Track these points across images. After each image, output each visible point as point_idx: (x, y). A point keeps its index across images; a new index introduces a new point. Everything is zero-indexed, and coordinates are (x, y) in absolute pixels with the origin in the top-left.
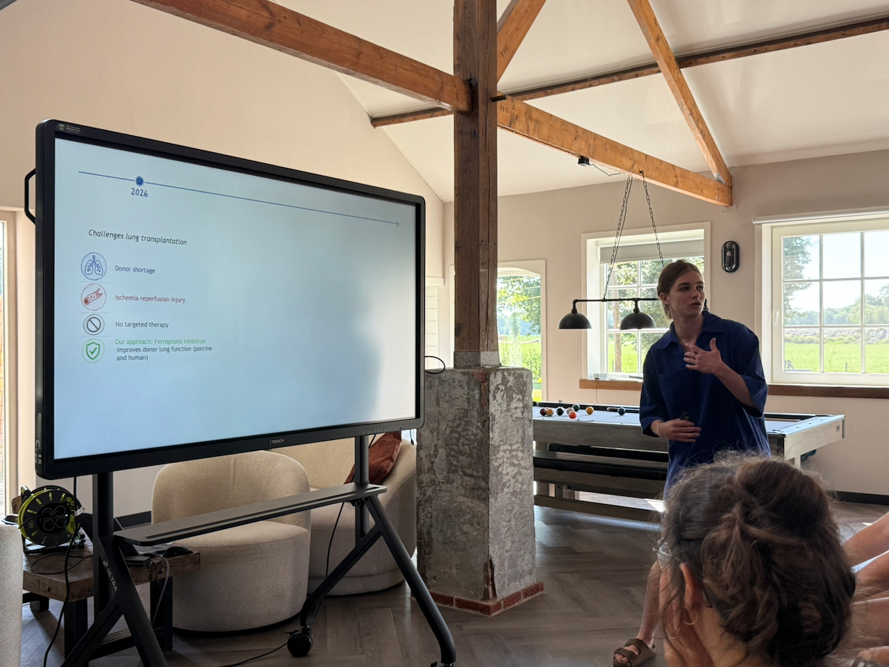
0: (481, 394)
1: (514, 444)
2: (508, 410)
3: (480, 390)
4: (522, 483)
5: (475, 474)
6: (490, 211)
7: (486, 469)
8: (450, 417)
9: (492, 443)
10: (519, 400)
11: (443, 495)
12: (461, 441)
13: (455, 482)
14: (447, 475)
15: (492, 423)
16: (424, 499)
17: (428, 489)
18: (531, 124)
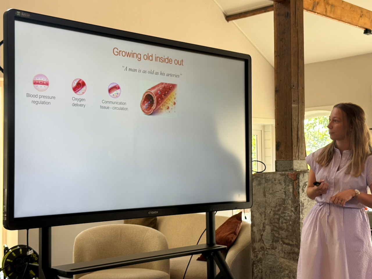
0: (293, 188)
3: (293, 185)
5: (291, 243)
6: (299, 66)
7: (298, 239)
8: (273, 204)
11: (269, 257)
12: (281, 220)
13: (278, 249)
14: (271, 243)
15: (302, 208)
16: (256, 260)
17: (259, 253)
18: (328, 7)
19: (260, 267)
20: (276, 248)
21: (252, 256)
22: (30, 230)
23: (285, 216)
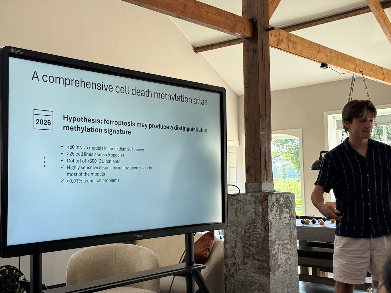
0: (263, 208)
1: (285, 240)
2: (280, 219)
3: (262, 206)
4: (291, 265)
5: (261, 258)
6: (266, 97)
7: (268, 255)
8: (244, 223)
9: (271, 239)
10: (287, 212)
11: (241, 272)
12: (251, 238)
13: (249, 264)
14: (243, 259)
15: (270, 227)
16: (229, 274)
17: (231, 268)
18: (290, 44)
19: (233, 281)
20: (247, 263)
21: (224, 271)
23: (255, 234)
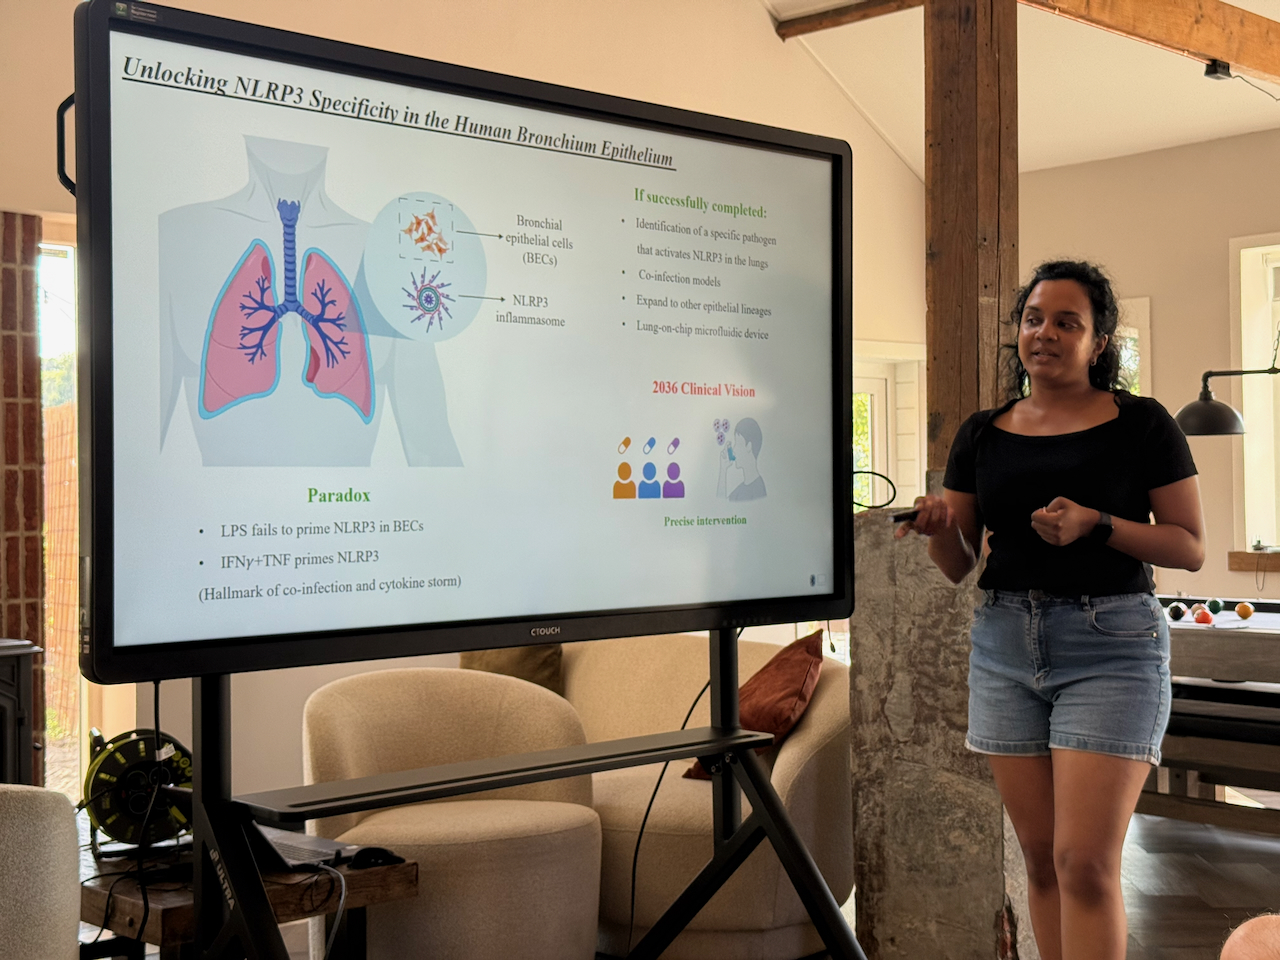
6: (1003, 177)
8: (918, 606)
12: (942, 656)
14: (913, 727)
16: (867, 776)
17: (875, 755)
19: (878, 798)
20: (927, 740)
21: (853, 765)
22: (163, 684)
23: (954, 641)
